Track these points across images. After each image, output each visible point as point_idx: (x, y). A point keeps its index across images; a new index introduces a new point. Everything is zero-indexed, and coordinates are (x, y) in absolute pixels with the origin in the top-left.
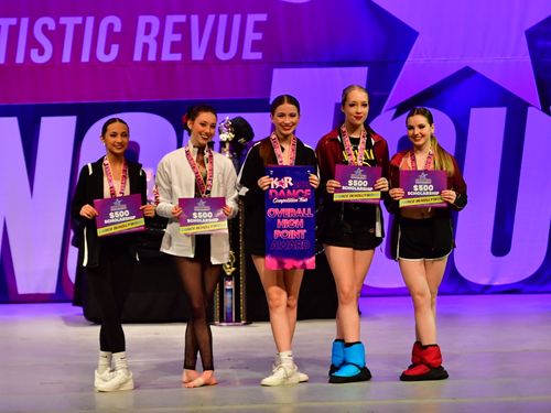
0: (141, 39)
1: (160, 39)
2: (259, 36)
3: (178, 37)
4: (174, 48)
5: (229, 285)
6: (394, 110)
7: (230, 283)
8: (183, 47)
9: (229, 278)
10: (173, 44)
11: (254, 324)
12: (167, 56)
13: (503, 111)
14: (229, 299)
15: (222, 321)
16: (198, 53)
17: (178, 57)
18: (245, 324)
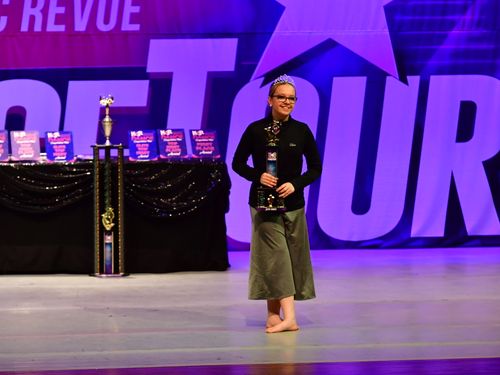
0: (28, 11)
1: (45, 12)
2: (137, 9)
3: (62, 10)
4: (59, 20)
5: (109, 239)
6: (263, 79)
7: (109, 238)
8: (66, 19)
9: (109, 233)
10: (58, 16)
11: (131, 276)
12: (52, 27)
13: (363, 80)
14: (108, 253)
15: (102, 272)
16: (80, 25)
17: (61, 28)
18: (123, 276)
